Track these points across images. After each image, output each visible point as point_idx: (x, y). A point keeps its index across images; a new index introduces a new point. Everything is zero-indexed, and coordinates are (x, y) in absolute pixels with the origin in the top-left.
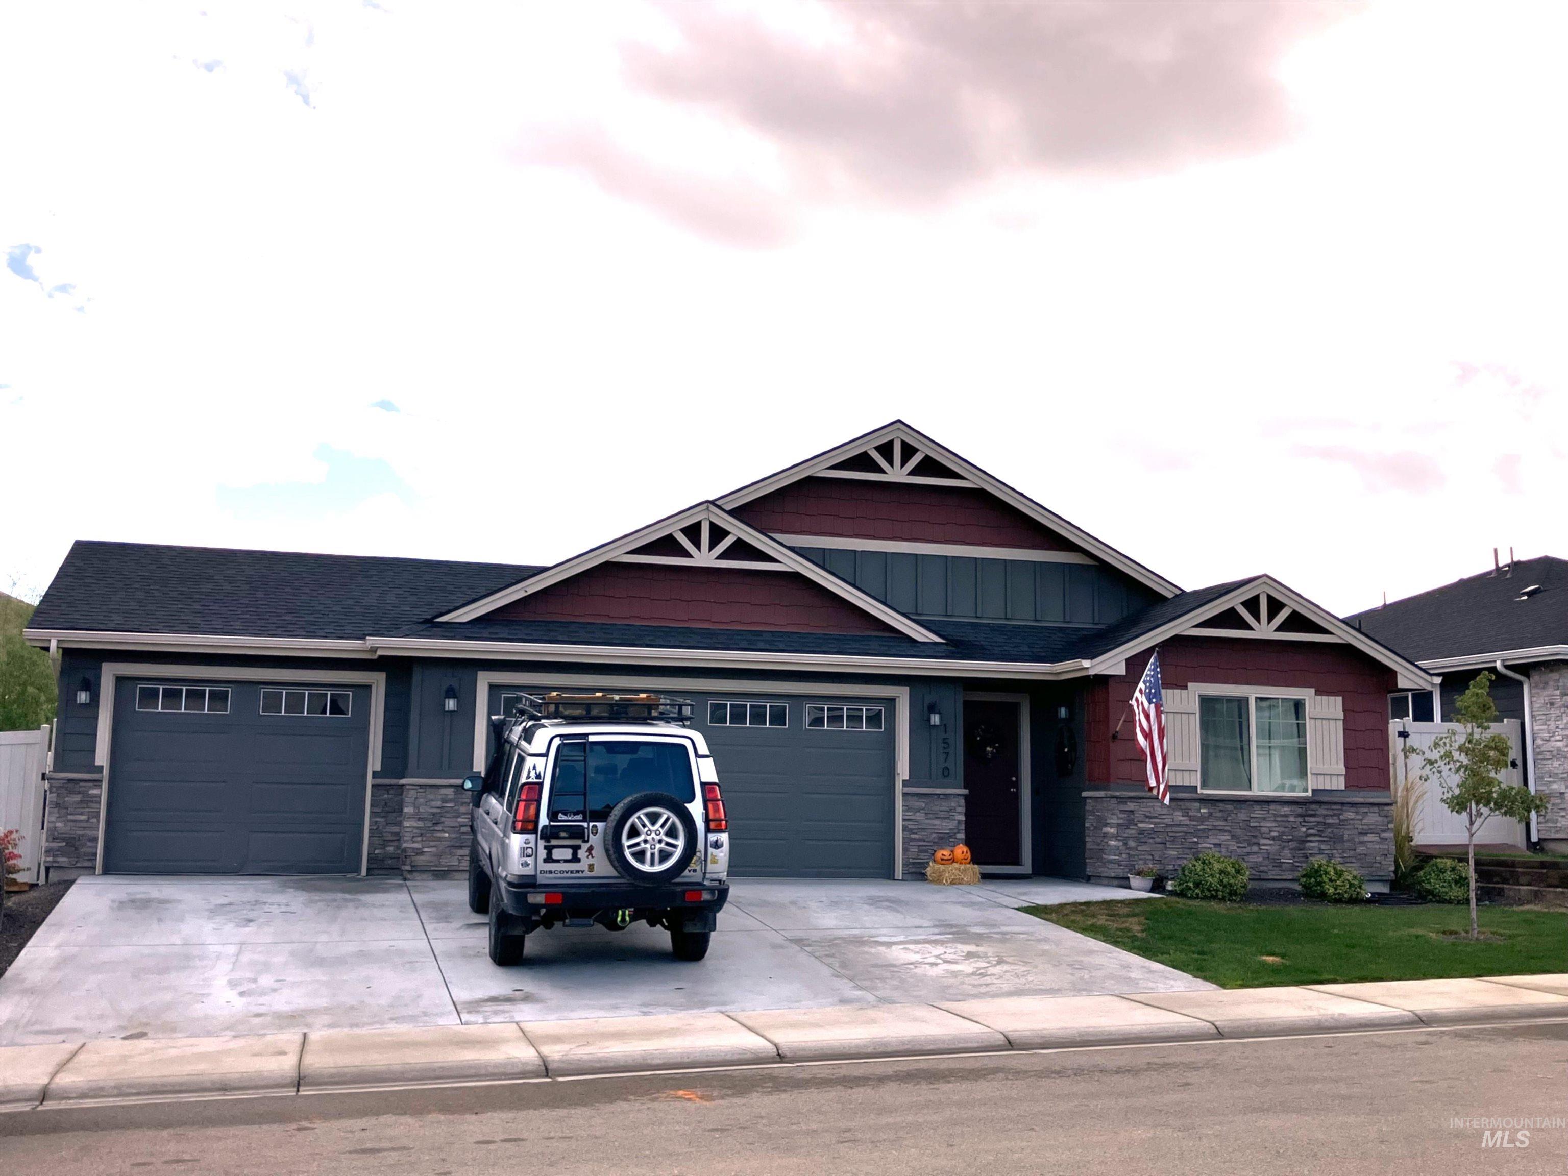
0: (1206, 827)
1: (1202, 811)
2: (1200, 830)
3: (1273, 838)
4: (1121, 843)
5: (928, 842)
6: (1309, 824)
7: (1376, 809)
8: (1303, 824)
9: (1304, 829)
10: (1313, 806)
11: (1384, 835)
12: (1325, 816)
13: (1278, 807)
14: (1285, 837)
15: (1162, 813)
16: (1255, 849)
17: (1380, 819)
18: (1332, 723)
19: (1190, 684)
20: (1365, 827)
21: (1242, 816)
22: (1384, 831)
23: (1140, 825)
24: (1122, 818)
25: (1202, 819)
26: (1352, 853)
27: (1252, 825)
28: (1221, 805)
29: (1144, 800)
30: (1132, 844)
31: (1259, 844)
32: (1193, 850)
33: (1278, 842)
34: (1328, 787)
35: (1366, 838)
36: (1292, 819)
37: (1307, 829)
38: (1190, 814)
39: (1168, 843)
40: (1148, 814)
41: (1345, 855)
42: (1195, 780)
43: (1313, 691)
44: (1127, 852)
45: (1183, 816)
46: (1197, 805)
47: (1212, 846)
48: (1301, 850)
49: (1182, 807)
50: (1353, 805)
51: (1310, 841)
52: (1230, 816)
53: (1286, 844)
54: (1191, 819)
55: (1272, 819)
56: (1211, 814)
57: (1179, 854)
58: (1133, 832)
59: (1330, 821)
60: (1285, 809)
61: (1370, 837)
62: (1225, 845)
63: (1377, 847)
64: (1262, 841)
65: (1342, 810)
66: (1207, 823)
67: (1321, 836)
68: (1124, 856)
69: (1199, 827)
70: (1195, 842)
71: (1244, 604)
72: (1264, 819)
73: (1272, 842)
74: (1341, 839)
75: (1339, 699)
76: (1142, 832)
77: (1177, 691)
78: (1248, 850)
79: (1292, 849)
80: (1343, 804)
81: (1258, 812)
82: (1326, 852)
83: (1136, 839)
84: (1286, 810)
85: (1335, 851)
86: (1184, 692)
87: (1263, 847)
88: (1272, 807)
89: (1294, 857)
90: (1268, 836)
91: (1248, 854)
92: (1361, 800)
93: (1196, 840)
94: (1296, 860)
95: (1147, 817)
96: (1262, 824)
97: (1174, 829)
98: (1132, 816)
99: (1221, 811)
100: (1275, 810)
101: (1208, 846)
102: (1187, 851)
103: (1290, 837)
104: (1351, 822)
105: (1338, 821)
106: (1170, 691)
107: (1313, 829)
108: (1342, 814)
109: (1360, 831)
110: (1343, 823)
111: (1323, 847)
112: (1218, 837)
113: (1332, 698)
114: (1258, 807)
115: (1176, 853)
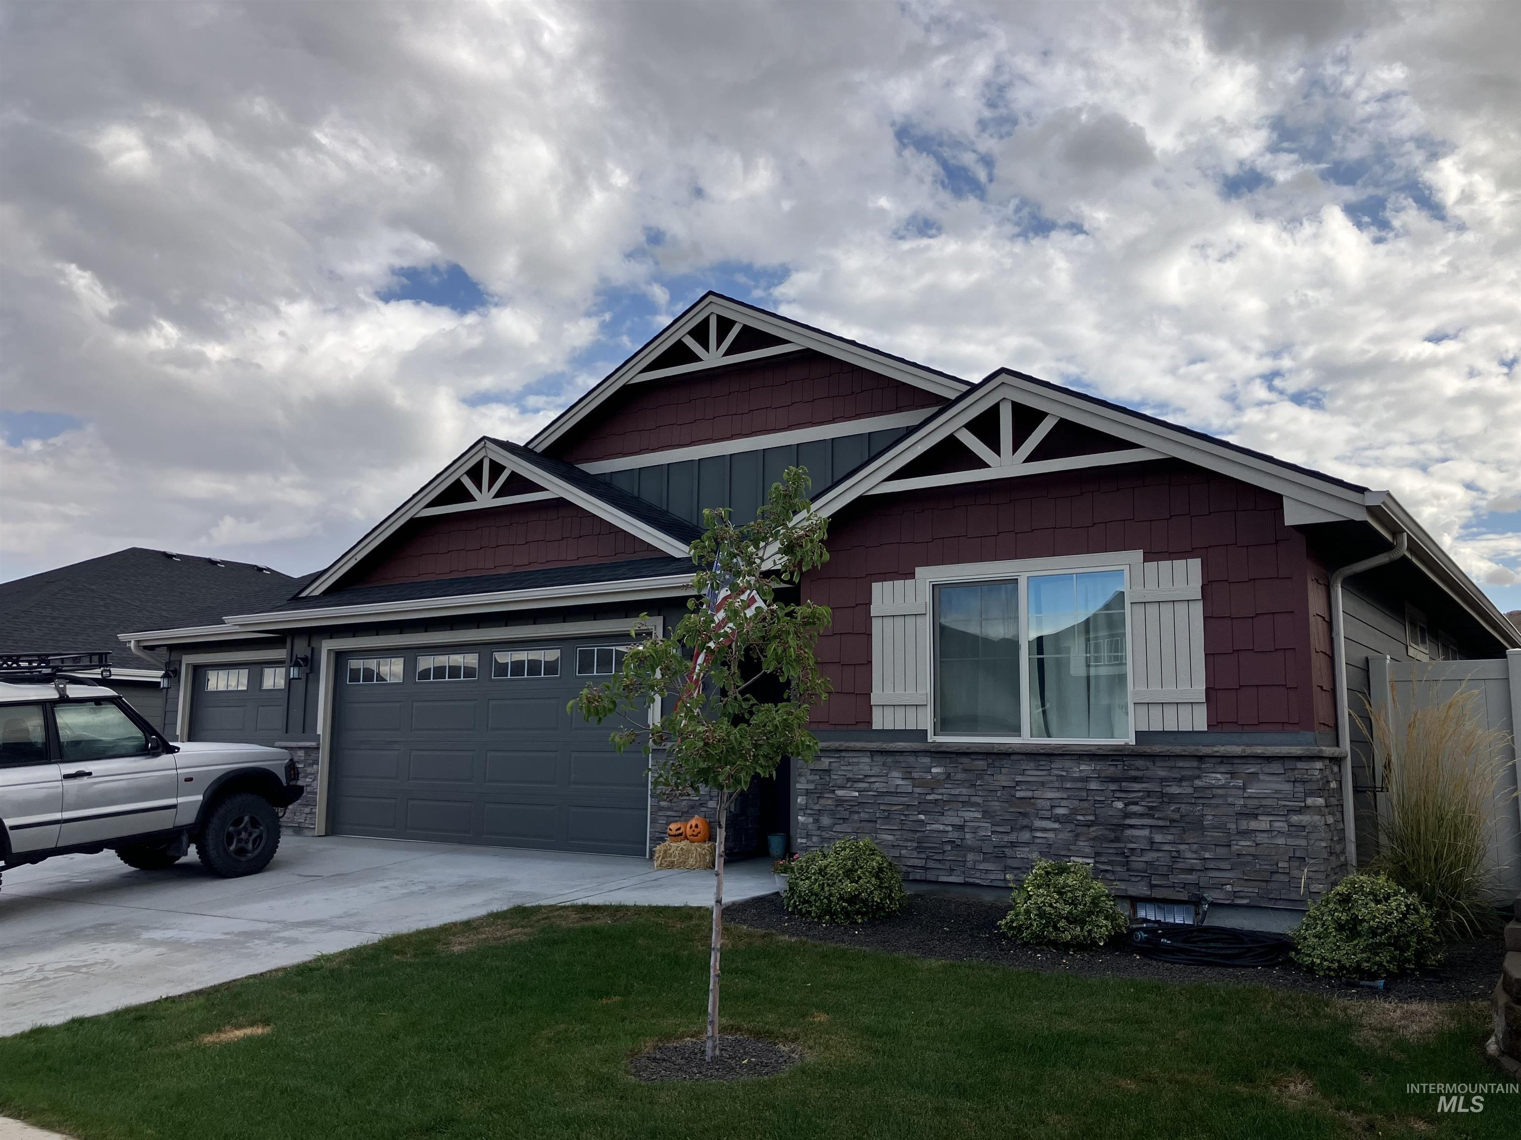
0: (939, 797)
1: (933, 770)
2: (930, 802)
3: (1057, 819)
4: (811, 820)
6: (1132, 795)
7: (1277, 767)
8: (1118, 795)
9: (1120, 805)
10: (1140, 763)
11: (1295, 818)
12: (1163, 780)
13: (1068, 764)
14: (1080, 818)
15: (870, 773)
16: (1025, 836)
17: (1287, 787)
18: (1181, 608)
19: (919, 571)
20: (1250, 802)
21: (1003, 779)
22: (1300, 811)
23: (840, 793)
24: (813, 782)
25: (934, 785)
26: (1222, 851)
27: (1019, 794)
28: (965, 760)
29: (843, 754)
30: (826, 821)
31: (1032, 829)
32: (918, 834)
33: (1070, 827)
34: (1171, 726)
35: (1253, 825)
36: (1093, 786)
37: (1126, 805)
38: (915, 775)
39: (879, 822)
40: (850, 775)
41: (1207, 855)
42: (925, 720)
43: (1139, 554)
44: (818, 832)
45: (903, 779)
46: (927, 760)
47: (950, 828)
48: (1112, 841)
49: (903, 765)
50: (1225, 759)
51: (1131, 826)
52: (982, 779)
53: (1080, 829)
54: (916, 783)
55: (1056, 785)
56: (948, 776)
57: (897, 840)
58: (830, 802)
59: (1175, 790)
60: (1083, 767)
61: (1263, 823)
62: (973, 827)
63: (1281, 841)
64: (1038, 823)
65: (1199, 768)
66: (940, 791)
67: (1153, 817)
68: (815, 839)
69: (929, 797)
70: (923, 821)
71: (971, 426)
72: (1043, 784)
73: (1056, 826)
74: (1198, 825)
75: (1195, 564)
76: (840, 802)
77: (899, 583)
78: (1013, 837)
79: (1094, 839)
80: (1201, 758)
81: (1033, 773)
82: (1167, 847)
83: (832, 813)
84: (1085, 768)
85: (1183, 847)
86: (910, 582)
87: (1038, 834)
88: (1057, 764)
89: (1097, 854)
90: (1048, 814)
91: (1013, 845)
92: (1237, 750)
93: (922, 817)
94: (1103, 859)
95: (848, 780)
96: (1037, 794)
97: (887, 799)
98: (828, 779)
99: (965, 770)
100: (1063, 769)
101: (941, 827)
102: (910, 835)
103: (1091, 818)
104: (1220, 792)
105: (1190, 790)
106: (888, 584)
107: (1136, 804)
108: (1198, 777)
109: (1238, 809)
110: (1203, 795)
111: (1158, 838)
112: (960, 813)
113: (1179, 564)
114: (1032, 765)
115: (890, 838)
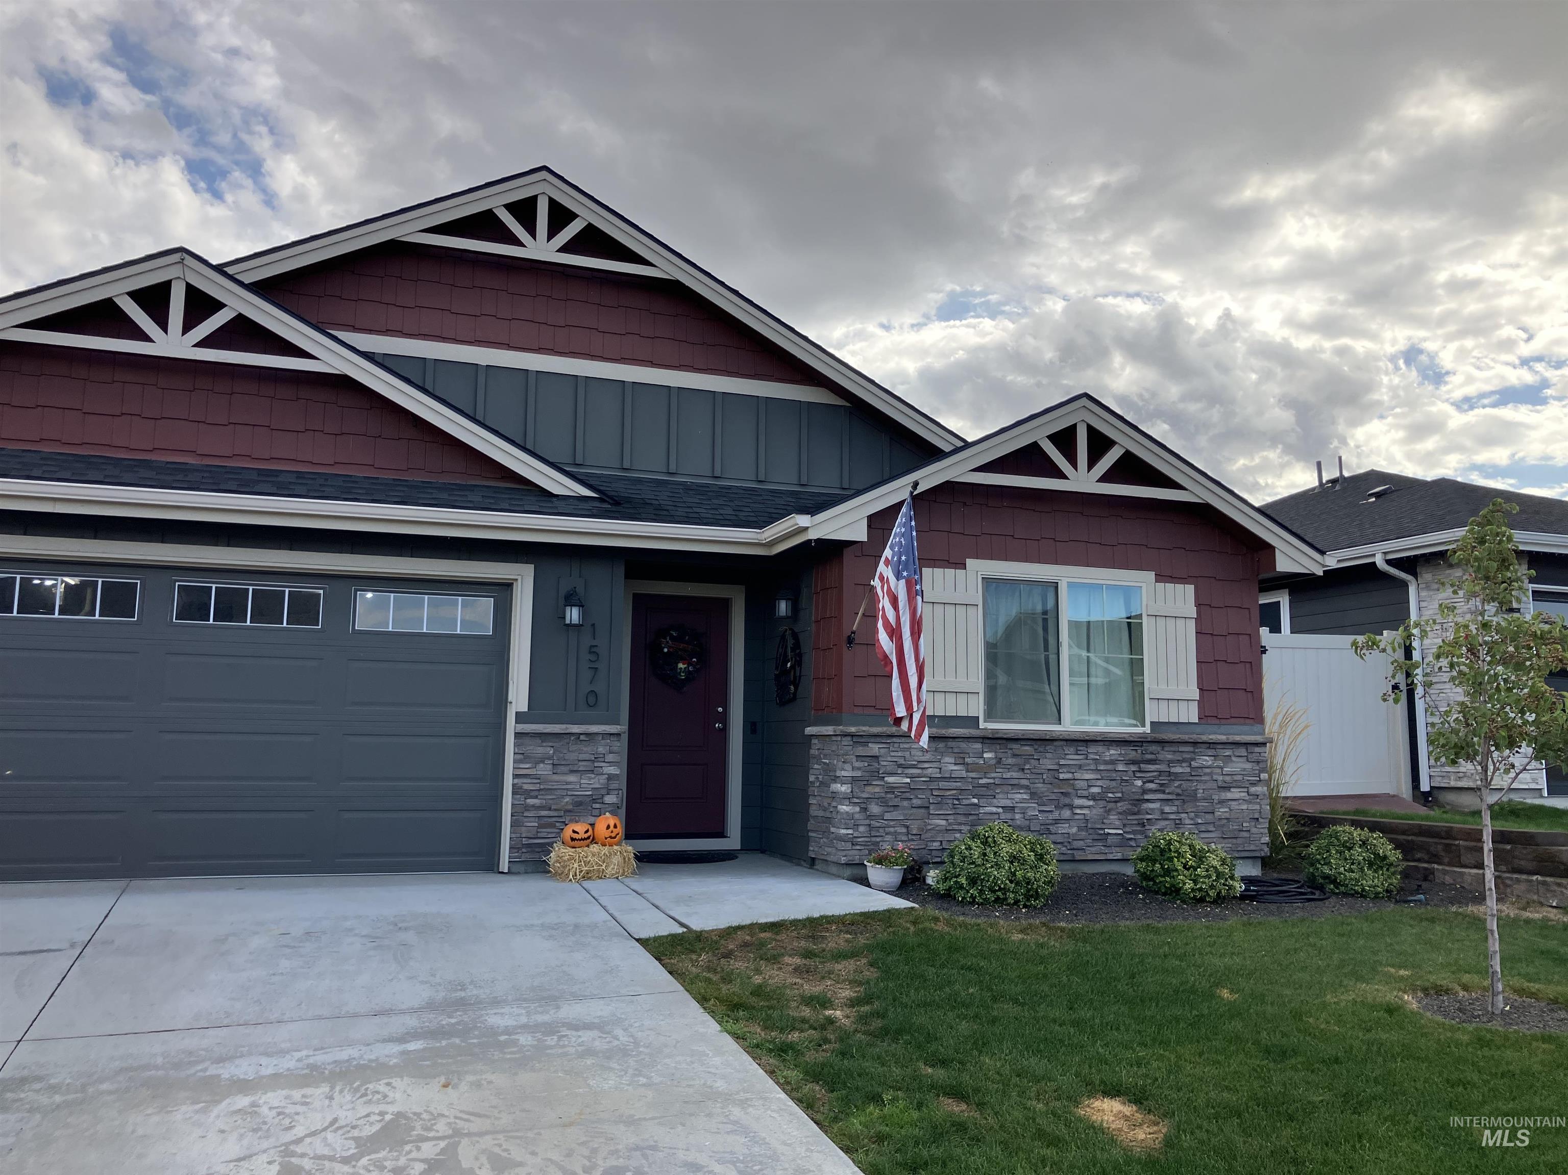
0: (992, 781)
1: (985, 755)
2: (983, 786)
3: (1093, 798)
4: (857, 809)
5: (555, 810)
6: (1148, 775)
7: (1242, 751)
8: (1138, 775)
9: (1139, 783)
10: (1154, 748)
11: (1253, 790)
12: (1170, 762)
13: (1100, 749)
14: (1110, 795)
15: (923, 759)
16: (1066, 813)
17: (1248, 766)
18: (1180, 622)
19: (969, 562)
20: (1228, 778)
21: (1048, 763)
22: (1253, 784)
23: (890, 779)
24: (859, 769)
25: (985, 770)
26: (1209, 817)
27: (1062, 776)
28: (1015, 746)
29: (895, 740)
30: (875, 809)
31: (1071, 807)
32: (971, 818)
33: (1102, 804)
34: (1174, 719)
35: (1229, 795)
36: (1121, 767)
37: (1144, 783)
38: (968, 760)
39: (931, 808)
40: (902, 761)
41: (1200, 821)
42: (976, 707)
43: (1151, 575)
44: (867, 822)
45: (955, 764)
46: (978, 746)
47: (1000, 810)
48: (1135, 814)
49: (956, 750)
50: (1211, 745)
51: (1148, 801)
52: (1029, 763)
53: (1111, 805)
54: (969, 768)
55: (1093, 767)
56: (999, 761)
57: (950, 824)
58: (877, 790)
59: (1178, 770)
60: (1112, 752)
61: (1235, 793)
62: (1022, 808)
63: (1245, 807)
64: (1078, 802)
65: (1193, 752)
66: (993, 775)
67: (1164, 792)
68: (862, 829)
69: (981, 781)
70: (975, 805)
71: (1053, 438)
72: (1080, 767)
73: (1091, 803)
74: (1194, 797)
75: (1190, 589)
76: (891, 789)
77: (950, 572)
78: (1056, 815)
79: (1120, 813)
80: (1195, 744)
81: (1072, 757)
82: (1172, 816)
83: (883, 801)
84: (1113, 752)
85: (1183, 815)
86: (960, 573)
87: (1078, 811)
88: (1092, 749)
89: (1124, 825)
90: (1085, 793)
91: (1057, 821)
92: (1223, 738)
93: (975, 801)
94: (1127, 829)
95: (900, 766)
96: (1077, 776)
97: (942, 784)
98: (876, 765)
99: (1015, 755)
100: (1096, 754)
101: (994, 810)
102: (962, 819)
103: (1120, 795)
104: (1208, 770)
105: (1188, 770)
106: (938, 572)
107: (1152, 782)
108: (1194, 759)
109: (1220, 784)
110: (1195, 774)
111: (1167, 809)
112: (1010, 796)
113: (1180, 587)
114: (1072, 750)
115: (943, 823)
